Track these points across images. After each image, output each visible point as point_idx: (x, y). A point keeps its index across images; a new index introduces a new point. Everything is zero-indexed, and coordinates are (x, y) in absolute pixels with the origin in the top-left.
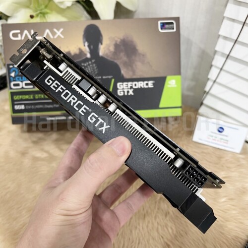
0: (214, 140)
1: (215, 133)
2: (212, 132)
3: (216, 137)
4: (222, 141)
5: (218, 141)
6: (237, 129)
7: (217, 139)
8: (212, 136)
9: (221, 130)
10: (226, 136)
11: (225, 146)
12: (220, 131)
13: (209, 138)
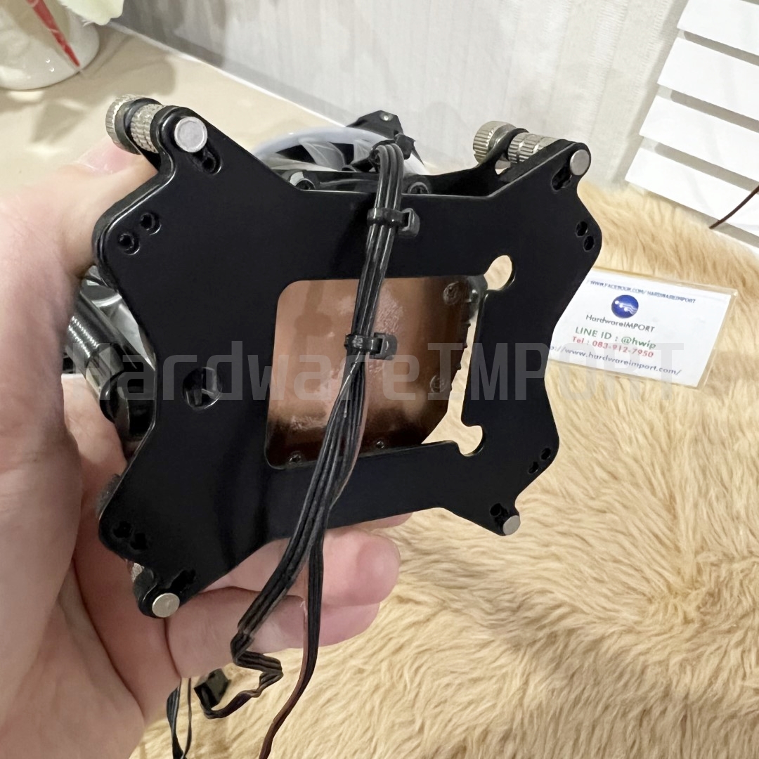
0: (600, 344)
1: (605, 321)
2: (594, 319)
3: (607, 335)
4: (631, 346)
5: (615, 347)
9: (627, 308)
10: (649, 328)
13: (580, 341)
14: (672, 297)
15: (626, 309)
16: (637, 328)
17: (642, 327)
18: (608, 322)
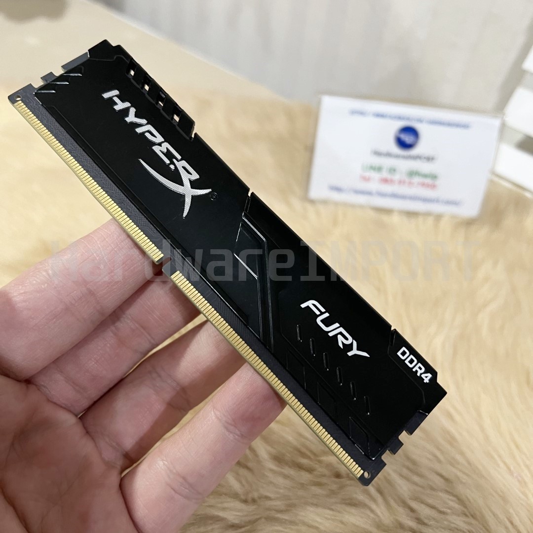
0: (385, 181)
1: (389, 155)
2: (377, 153)
3: (393, 170)
4: (416, 180)
5: (401, 182)
6: (465, 126)
7: (397, 177)
8: (379, 169)
9: (408, 138)
10: (429, 159)
11: (426, 200)
12: (403, 144)
13: (366, 179)
14: (450, 124)
15: (408, 141)
16: (418, 160)
18: (392, 156)
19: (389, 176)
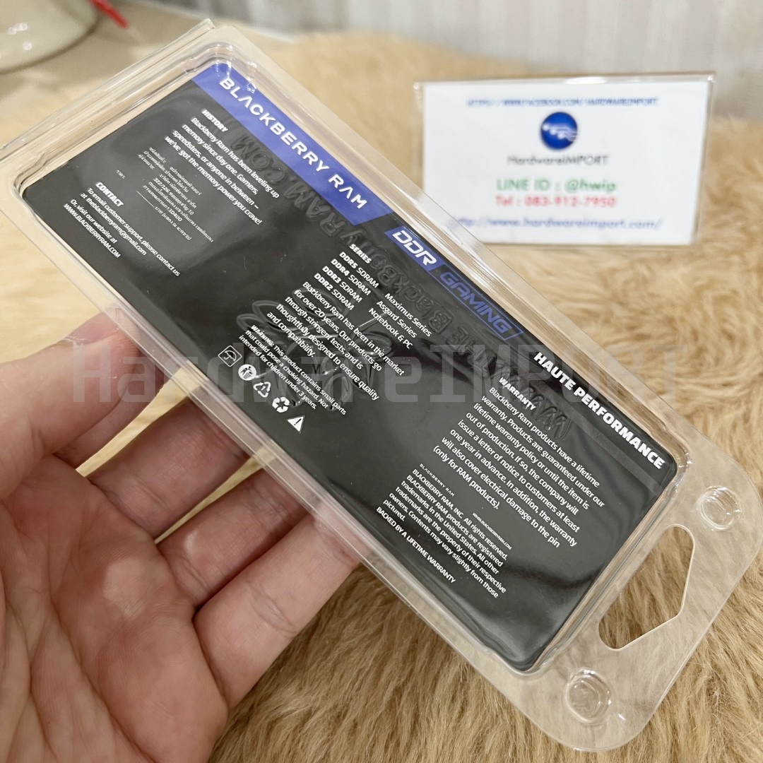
0: (536, 200)
1: (533, 160)
2: (518, 161)
3: (542, 183)
4: (582, 194)
5: (558, 200)
6: (650, 101)
7: (551, 194)
8: (523, 184)
9: (560, 132)
10: (597, 160)
11: (602, 225)
13: (507, 202)
14: (623, 101)
15: (561, 136)
16: (583, 163)
17: (590, 159)
18: (540, 161)
19: (539, 193)
